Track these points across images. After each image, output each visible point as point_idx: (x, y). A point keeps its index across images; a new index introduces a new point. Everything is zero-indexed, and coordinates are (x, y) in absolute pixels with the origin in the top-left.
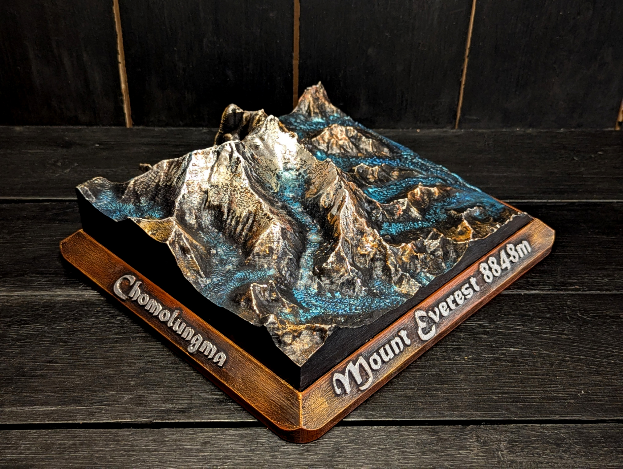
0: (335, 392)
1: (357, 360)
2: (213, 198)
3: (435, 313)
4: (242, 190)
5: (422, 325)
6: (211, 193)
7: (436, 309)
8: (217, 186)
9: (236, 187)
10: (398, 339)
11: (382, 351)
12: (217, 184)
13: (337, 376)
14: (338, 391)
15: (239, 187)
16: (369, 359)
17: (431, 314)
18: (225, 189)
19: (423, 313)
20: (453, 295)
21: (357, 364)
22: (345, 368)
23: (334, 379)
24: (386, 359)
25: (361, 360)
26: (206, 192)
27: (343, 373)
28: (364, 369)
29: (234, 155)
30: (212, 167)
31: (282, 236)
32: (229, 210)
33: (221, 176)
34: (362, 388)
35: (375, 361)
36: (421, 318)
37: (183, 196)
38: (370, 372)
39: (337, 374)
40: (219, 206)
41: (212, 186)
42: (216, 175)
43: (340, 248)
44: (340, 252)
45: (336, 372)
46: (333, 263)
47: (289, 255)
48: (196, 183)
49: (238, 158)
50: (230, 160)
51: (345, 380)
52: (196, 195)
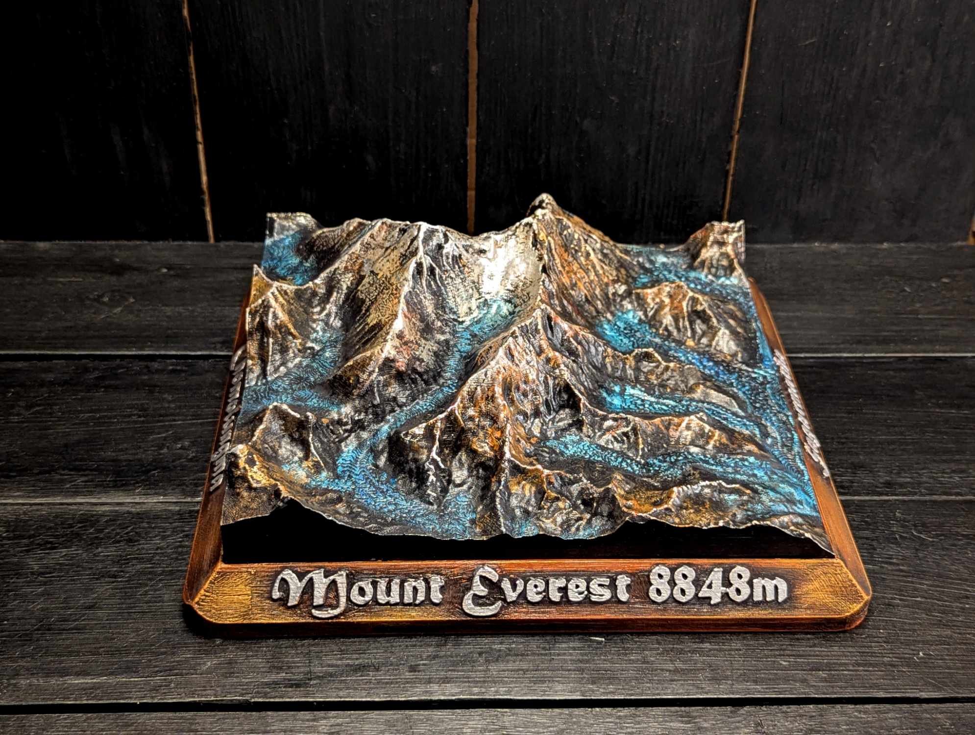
0: (270, 591)
1: (335, 572)
2: (363, 289)
4: (395, 292)
5: (480, 590)
6: (366, 280)
7: (521, 583)
8: (377, 274)
9: (392, 285)
10: (421, 585)
11: (382, 585)
12: (376, 272)
13: (289, 575)
14: (276, 594)
15: (394, 286)
16: (354, 583)
17: (506, 585)
18: (381, 282)
19: (494, 576)
20: (568, 580)
21: (332, 578)
22: (309, 572)
23: (280, 577)
24: (382, 598)
25: (341, 580)
26: (362, 278)
27: (301, 576)
28: (337, 590)
29: (415, 243)
30: (387, 249)
31: (380, 369)
32: (367, 310)
33: (388, 265)
34: (315, 612)
35: (362, 592)
36: (484, 579)
37: (336, 270)
38: (343, 600)
39: (290, 572)
40: (363, 301)
41: (372, 272)
42: (385, 260)
43: (436, 421)
44: (434, 427)
45: (291, 568)
46: (414, 436)
47: (375, 399)
48: (360, 261)
49: (417, 249)
50: (409, 248)
51: (296, 586)
52: (350, 275)
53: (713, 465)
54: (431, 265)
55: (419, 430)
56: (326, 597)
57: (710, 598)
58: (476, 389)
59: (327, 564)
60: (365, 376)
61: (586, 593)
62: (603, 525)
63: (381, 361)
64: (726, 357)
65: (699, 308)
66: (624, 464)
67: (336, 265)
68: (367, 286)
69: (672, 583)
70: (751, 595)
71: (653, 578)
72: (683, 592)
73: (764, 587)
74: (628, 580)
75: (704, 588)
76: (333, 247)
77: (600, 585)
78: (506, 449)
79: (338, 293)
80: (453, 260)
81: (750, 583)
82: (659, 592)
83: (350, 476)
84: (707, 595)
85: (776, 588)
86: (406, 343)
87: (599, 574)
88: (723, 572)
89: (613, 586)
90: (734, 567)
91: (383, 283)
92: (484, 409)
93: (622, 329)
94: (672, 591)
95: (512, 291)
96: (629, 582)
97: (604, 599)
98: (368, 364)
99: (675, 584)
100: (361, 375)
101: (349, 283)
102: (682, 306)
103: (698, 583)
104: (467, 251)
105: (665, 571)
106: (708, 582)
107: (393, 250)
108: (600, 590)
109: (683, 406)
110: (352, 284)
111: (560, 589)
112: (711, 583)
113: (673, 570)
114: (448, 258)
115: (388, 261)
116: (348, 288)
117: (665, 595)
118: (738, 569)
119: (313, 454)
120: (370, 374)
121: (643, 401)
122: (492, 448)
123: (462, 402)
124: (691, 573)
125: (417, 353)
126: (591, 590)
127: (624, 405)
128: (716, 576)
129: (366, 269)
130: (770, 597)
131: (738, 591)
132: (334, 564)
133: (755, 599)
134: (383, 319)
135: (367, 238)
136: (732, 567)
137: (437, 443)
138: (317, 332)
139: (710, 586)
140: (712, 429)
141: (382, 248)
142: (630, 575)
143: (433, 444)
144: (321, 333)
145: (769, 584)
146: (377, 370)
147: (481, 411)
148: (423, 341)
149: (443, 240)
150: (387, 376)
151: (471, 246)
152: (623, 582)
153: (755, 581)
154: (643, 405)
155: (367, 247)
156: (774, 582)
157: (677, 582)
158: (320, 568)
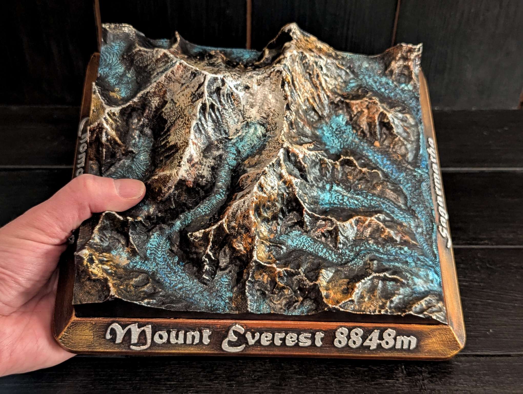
0: (105, 335)
1: (144, 325)
2: (166, 111)
3: (253, 337)
4: (187, 122)
5: (232, 337)
6: (168, 105)
7: (257, 335)
8: (176, 103)
9: (185, 116)
10: (197, 334)
11: (173, 334)
12: (176, 101)
13: (116, 326)
14: (108, 336)
15: (187, 118)
16: (156, 332)
17: (249, 336)
18: (178, 110)
19: (242, 330)
20: (286, 334)
21: (142, 329)
22: (129, 325)
23: (110, 327)
24: (173, 341)
25: (148, 330)
26: (166, 102)
27: (124, 327)
28: (145, 335)
29: (202, 88)
30: (183, 85)
31: (175, 186)
32: (169, 130)
33: (183, 98)
34: (133, 347)
35: (161, 337)
36: (235, 333)
37: (148, 92)
38: (149, 341)
39: (117, 324)
40: (166, 121)
41: (172, 100)
42: (181, 94)
43: (211, 230)
44: (209, 234)
45: (117, 322)
46: (196, 238)
47: (172, 205)
48: (164, 89)
49: (203, 93)
50: (197, 90)
51: (121, 333)
52: (157, 98)
53: (382, 254)
54: (212, 103)
55: (199, 234)
56: (139, 338)
57: (370, 346)
58: (237, 211)
59: (139, 320)
60: (166, 189)
61: (296, 341)
62: (310, 305)
63: (176, 182)
64: (398, 157)
65: (386, 121)
66: (327, 254)
67: (148, 89)
68: (169, 110)
69: (349, 337)
70: (395, 345)
71: (338, 334)
72: (354, 342)
73: (403, 342)
74: (322, 335)
75: (367, 341)
76: (146, 66)
77: (305, 338)
78: (255, 254)
79: (149, 110)
80: (227, 96)
81: (395, 339)
82: (340, 342)
83: (154, 259)
84: (368, 344)
85: (410, 342)
86: (193, 166)
87: (305, 331)
88: (380, 333)
89: (313, 339)
90: (387, 329)
91: (180, 112)
92: (241, 223)
93: (334, 130)
94: (348, 341)
95: (264, 118)
96: (322, 336)
97: (307, 345)
98: (168, 182)
99: (350, 338)
100: (163, 188)
101: (157, 104)
102: (374, 117)
103: (364, 338)
104: (237, 89)
105: (345, 331)
106: (370, 337)
107: (187, 87)
108: (305, 340)
109: (367, 200)
110: (158, 104)
111: (281, 339)
112: (372, 338)
113: (350, 330)
114: (224, 96)
115: (183, 95)
116: (156, 107)
117: (344, 344)
118: (390, 330)
119: (131, 243)
120: (169, 188)
121: (343, 196)
122: (245, 248)
123: (227, 218)
124: (360, 332)
125: (200, 172)
126: (300, 340)
127: (330, 200)
128: (376, 334)
129: (168, 96)
130: (405, 347)
131: (387, 343)
132: (144, 320)
133: (396, 347)
134: (179, 143)
135: (169, 73)
136: (386, 329)
137: (211, 244)
138: (135, 139)
139: (371, 340)
140: (384, 227)
141: (179, 83)
142: (324, 332)
143: (208, 244)
144: (137, 140)
145: (406, 339)
146: (174, 187)
147: (239, 224)
148: (205, 160)
149: (221, 84)
150: (180, 190)
151: (239, 85)
152: (319, 336)
153: (398, 337)
154: (342, 200)
155: (169, 79)
156: (409, 338)
157: (351, 337)
158: (135, 322)
